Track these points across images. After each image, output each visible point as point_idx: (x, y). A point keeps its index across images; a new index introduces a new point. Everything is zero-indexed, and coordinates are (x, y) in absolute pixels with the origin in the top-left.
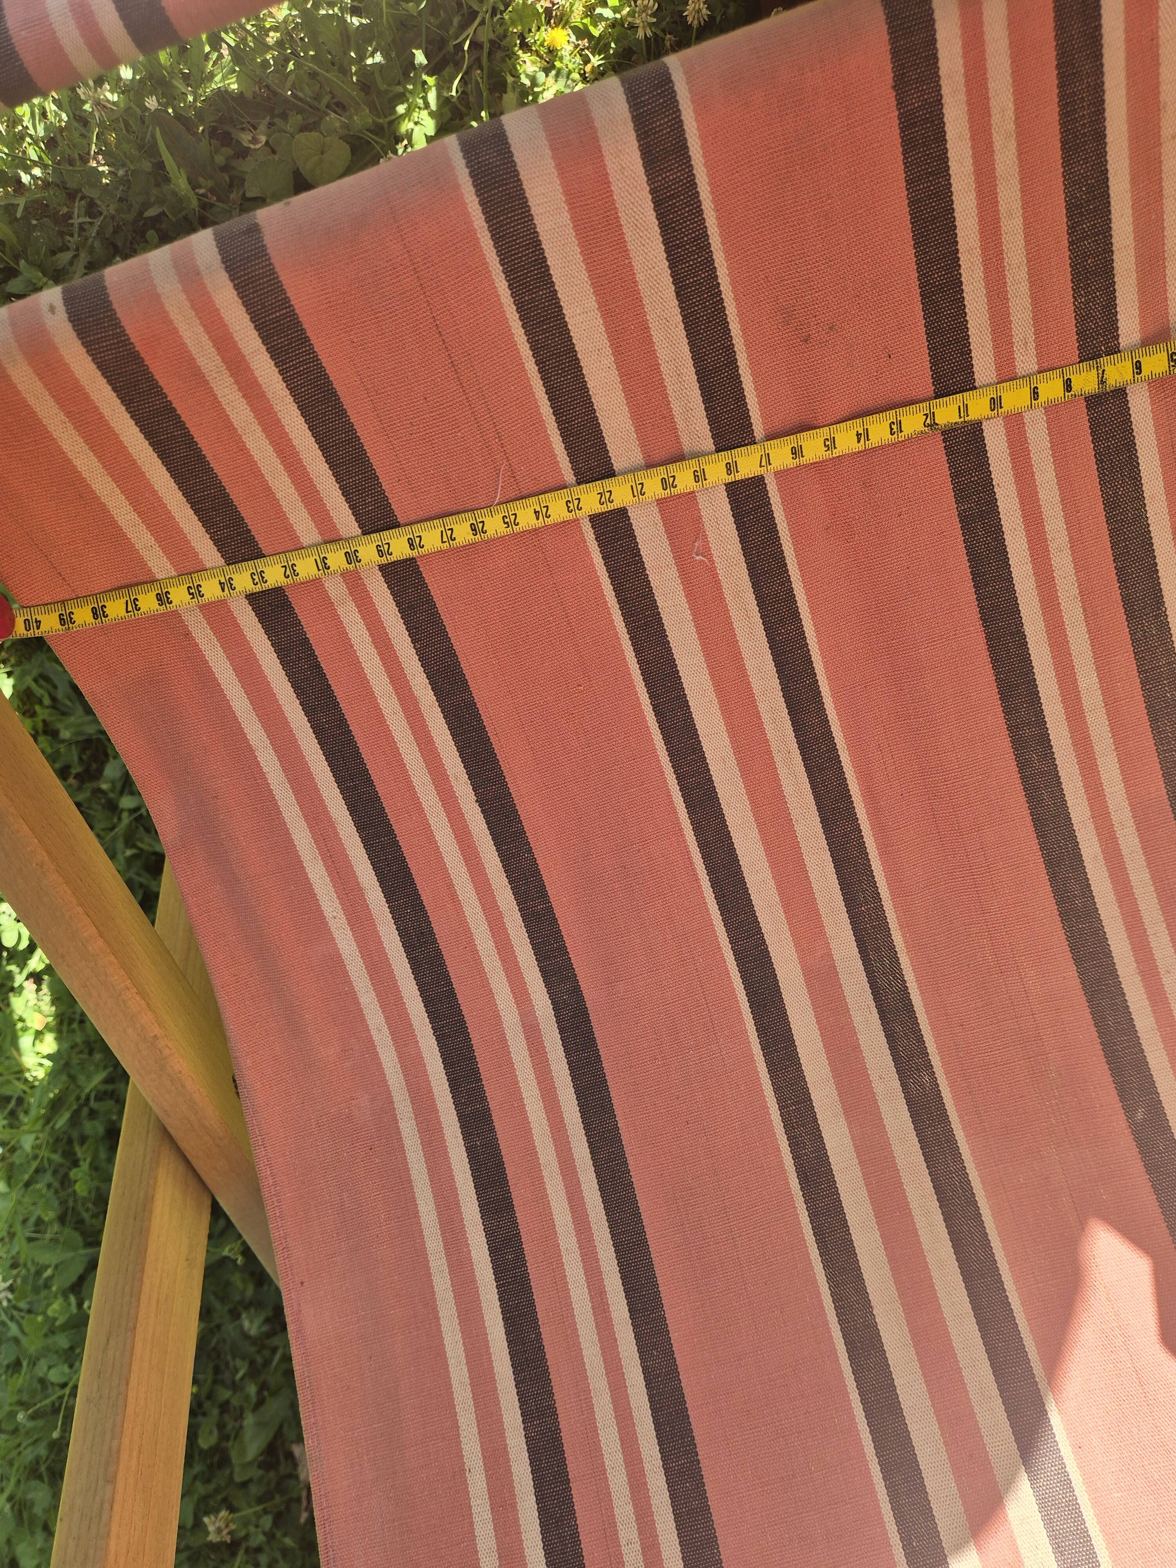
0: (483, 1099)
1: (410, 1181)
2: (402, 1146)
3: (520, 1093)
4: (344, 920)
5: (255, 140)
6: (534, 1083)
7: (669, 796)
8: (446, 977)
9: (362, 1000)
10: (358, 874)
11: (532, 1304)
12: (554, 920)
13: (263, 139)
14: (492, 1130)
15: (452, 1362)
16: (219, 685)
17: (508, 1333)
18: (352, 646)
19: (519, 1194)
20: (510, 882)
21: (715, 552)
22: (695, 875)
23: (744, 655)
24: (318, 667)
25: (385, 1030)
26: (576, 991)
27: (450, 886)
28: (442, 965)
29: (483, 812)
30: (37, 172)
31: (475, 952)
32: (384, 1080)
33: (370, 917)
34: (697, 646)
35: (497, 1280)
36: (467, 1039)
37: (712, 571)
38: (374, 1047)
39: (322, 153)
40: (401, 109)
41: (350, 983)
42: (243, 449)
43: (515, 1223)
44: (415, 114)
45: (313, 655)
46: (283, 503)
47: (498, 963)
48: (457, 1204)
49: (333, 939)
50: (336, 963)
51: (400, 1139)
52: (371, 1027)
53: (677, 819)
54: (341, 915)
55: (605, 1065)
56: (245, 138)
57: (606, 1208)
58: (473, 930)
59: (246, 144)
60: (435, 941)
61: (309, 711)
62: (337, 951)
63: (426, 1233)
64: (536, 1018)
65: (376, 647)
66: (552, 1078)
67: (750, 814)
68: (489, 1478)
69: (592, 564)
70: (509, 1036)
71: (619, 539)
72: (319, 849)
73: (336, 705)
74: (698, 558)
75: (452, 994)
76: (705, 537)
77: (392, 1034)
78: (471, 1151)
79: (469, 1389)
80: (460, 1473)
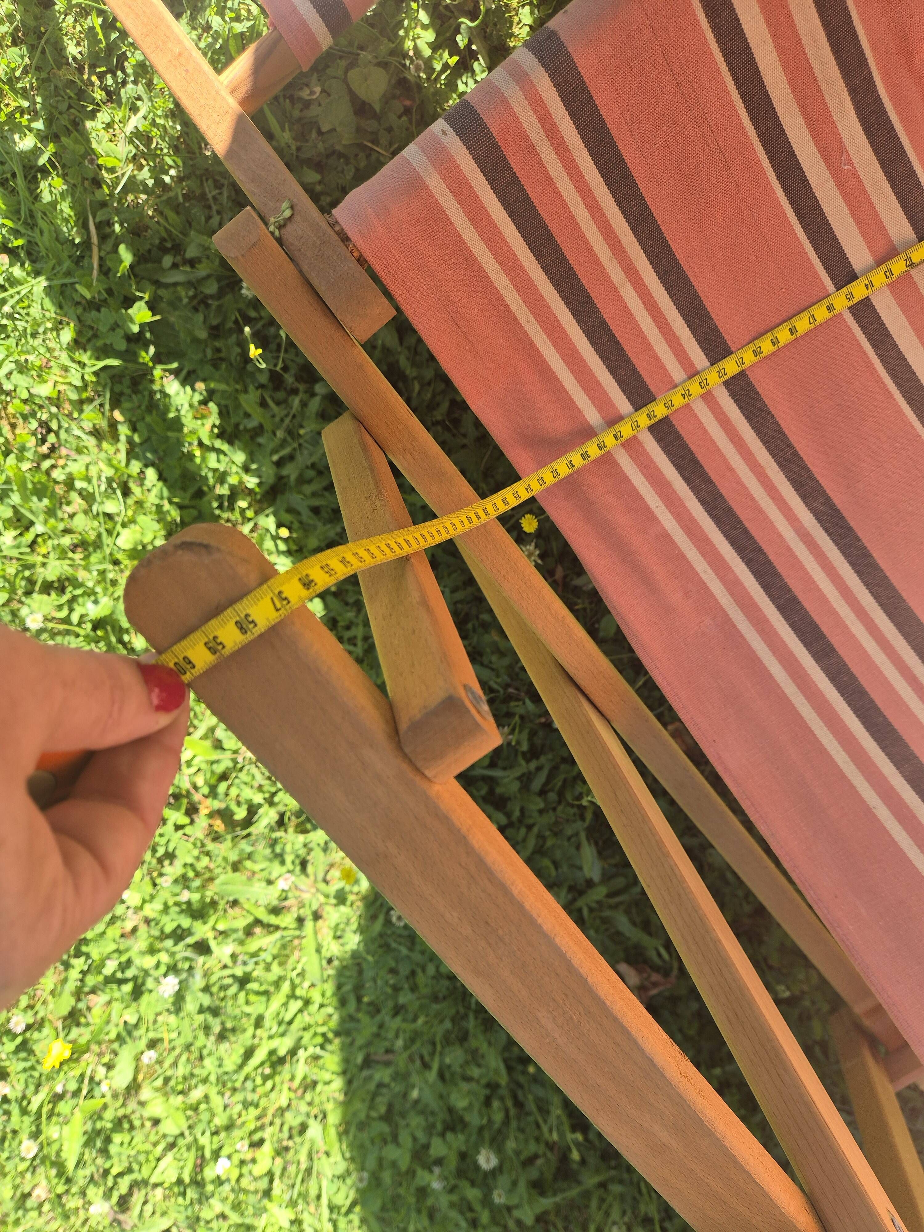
0: (789, 591)
1: (759, 658)
2: (745, 639)
3: (813, 579)
4: (663, 507)
5: (312, 93)
6: (820, 569)
7: (859, 345)
8: (739, 522)
9: (688, 556)
10: (665, 473)
11: (872, 701)
12: (800, 459)
13: (318, 90)
14: (802, 607)
15: (833, 753)
16: (554, 373)
17: (864, 723)
18: (632, 315)
19: (836, 640)
20: (764, 444)
21: (855, 161)
22: (890, 393)
23: (887, 227)
24: (614, 337)
25: (710, 571)
26: (828, 501)
27: (725, 461)
28: (734, 515)
29: (735, 401)
30: (173, 172)
31: (753, 499)
32: (718, 603)
33: (679, 499)
34: (855, 231)
35: (842, 695)
36: (766, 558)
37: (855, 174)
38: (704, 584)
39: (366, 80)
40: (401, 33)
41: (678, 548)
42: (558, 193)
43: (839, 658)
44: (411, 34)
45: (610, 330)
46: (582, 225)
47: (770, 502)
48: (796, 660)
49: (660, 522)
50: (665, 538)
51: (742, 636)
52: (699, 572)
53: (868, 358)
54: (660, 504)
55: (864, 541)
56: (305, 94)
57: (898, 629)
58: (748, 485)
59: (308, 98)
60: (725, 501)
61: (612, 371)
62: (664, 528)
63: (782, 685)
64: (806, 529)
65: (648, 310)
66: (830, 562)
67: (915, 338)
68: (889, 807)
69: (777, 198)
70: (792, 546)
71: (792, 173)
72: (636, 464)
73: (628, 360)
74: (846, 168)
75: (746, 532)
76: (847, 151)
77: (714, 571)
78: (794, 626)
79: (851, 764)
80: (868, 811)
